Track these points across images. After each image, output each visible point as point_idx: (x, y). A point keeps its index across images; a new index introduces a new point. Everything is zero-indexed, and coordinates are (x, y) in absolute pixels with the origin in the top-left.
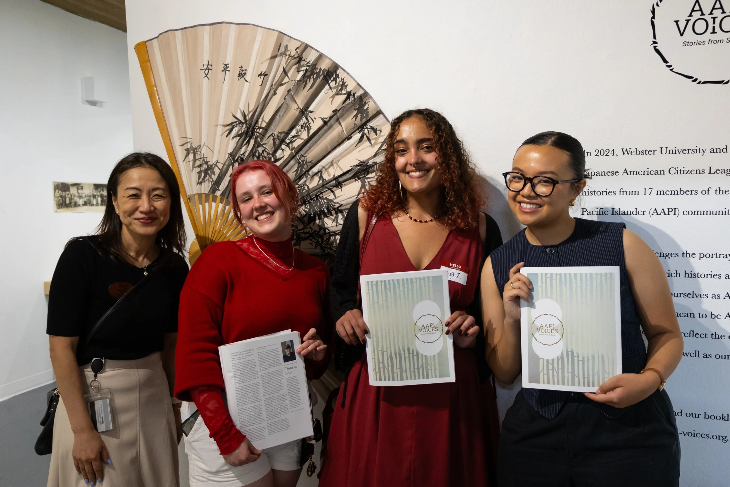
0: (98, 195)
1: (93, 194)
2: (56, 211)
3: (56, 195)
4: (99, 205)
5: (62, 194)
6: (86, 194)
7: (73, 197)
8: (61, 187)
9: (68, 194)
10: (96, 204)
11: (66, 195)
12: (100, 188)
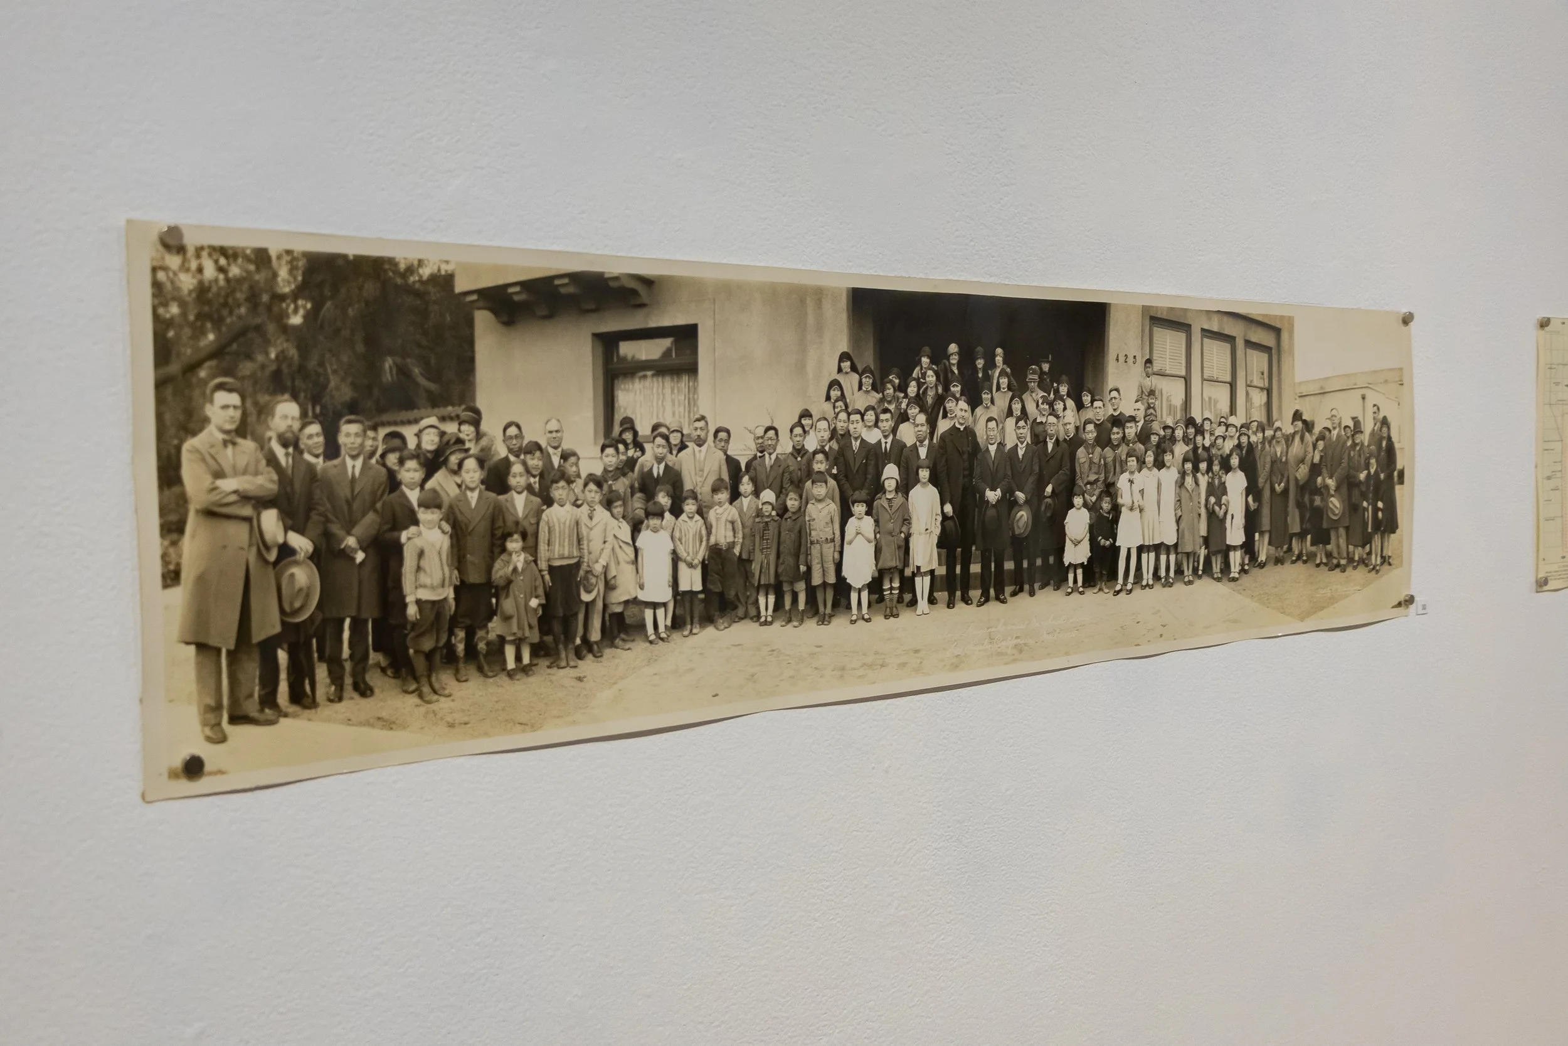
0: (902, 455)
1: (842, 437)
2: (193, 768)
3: (193, 476)
4: (922, 585)
5: (332, 450)
6: (742, 449)
7: (519, 503)
8: (303, 339)
9: (433, 463)
10: (875, 587)
11: (410, 473)
12: (939, 357)
